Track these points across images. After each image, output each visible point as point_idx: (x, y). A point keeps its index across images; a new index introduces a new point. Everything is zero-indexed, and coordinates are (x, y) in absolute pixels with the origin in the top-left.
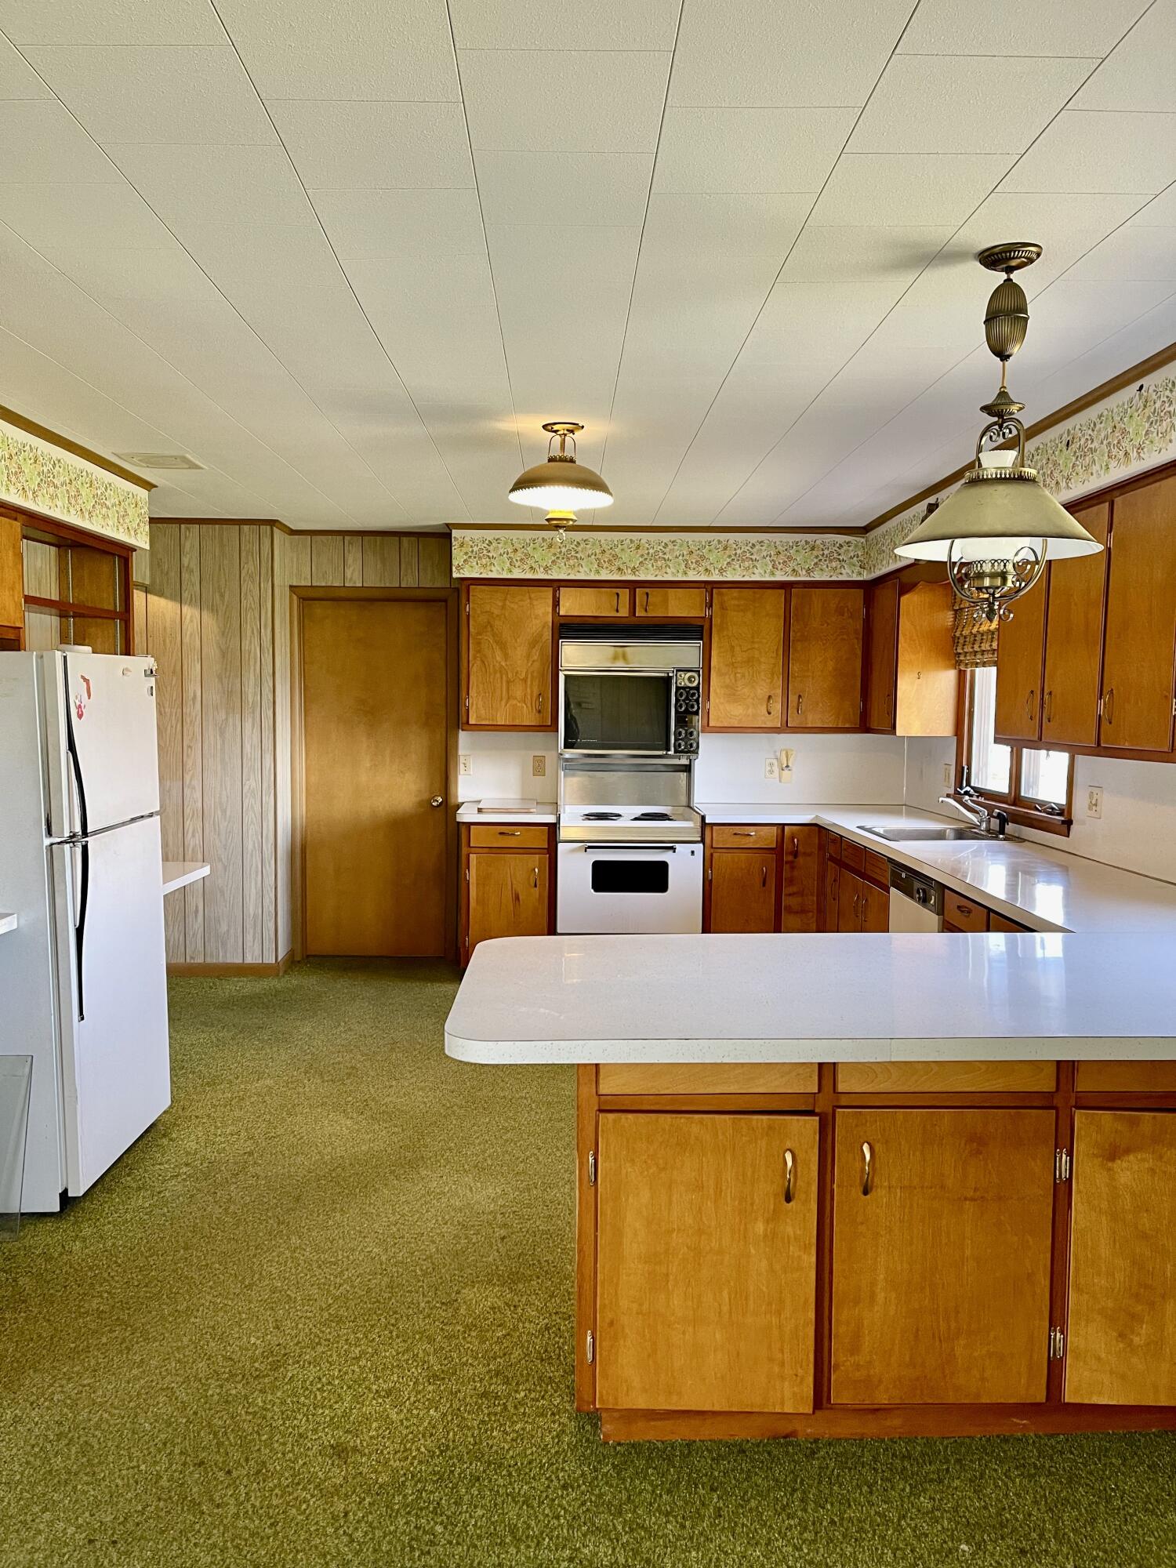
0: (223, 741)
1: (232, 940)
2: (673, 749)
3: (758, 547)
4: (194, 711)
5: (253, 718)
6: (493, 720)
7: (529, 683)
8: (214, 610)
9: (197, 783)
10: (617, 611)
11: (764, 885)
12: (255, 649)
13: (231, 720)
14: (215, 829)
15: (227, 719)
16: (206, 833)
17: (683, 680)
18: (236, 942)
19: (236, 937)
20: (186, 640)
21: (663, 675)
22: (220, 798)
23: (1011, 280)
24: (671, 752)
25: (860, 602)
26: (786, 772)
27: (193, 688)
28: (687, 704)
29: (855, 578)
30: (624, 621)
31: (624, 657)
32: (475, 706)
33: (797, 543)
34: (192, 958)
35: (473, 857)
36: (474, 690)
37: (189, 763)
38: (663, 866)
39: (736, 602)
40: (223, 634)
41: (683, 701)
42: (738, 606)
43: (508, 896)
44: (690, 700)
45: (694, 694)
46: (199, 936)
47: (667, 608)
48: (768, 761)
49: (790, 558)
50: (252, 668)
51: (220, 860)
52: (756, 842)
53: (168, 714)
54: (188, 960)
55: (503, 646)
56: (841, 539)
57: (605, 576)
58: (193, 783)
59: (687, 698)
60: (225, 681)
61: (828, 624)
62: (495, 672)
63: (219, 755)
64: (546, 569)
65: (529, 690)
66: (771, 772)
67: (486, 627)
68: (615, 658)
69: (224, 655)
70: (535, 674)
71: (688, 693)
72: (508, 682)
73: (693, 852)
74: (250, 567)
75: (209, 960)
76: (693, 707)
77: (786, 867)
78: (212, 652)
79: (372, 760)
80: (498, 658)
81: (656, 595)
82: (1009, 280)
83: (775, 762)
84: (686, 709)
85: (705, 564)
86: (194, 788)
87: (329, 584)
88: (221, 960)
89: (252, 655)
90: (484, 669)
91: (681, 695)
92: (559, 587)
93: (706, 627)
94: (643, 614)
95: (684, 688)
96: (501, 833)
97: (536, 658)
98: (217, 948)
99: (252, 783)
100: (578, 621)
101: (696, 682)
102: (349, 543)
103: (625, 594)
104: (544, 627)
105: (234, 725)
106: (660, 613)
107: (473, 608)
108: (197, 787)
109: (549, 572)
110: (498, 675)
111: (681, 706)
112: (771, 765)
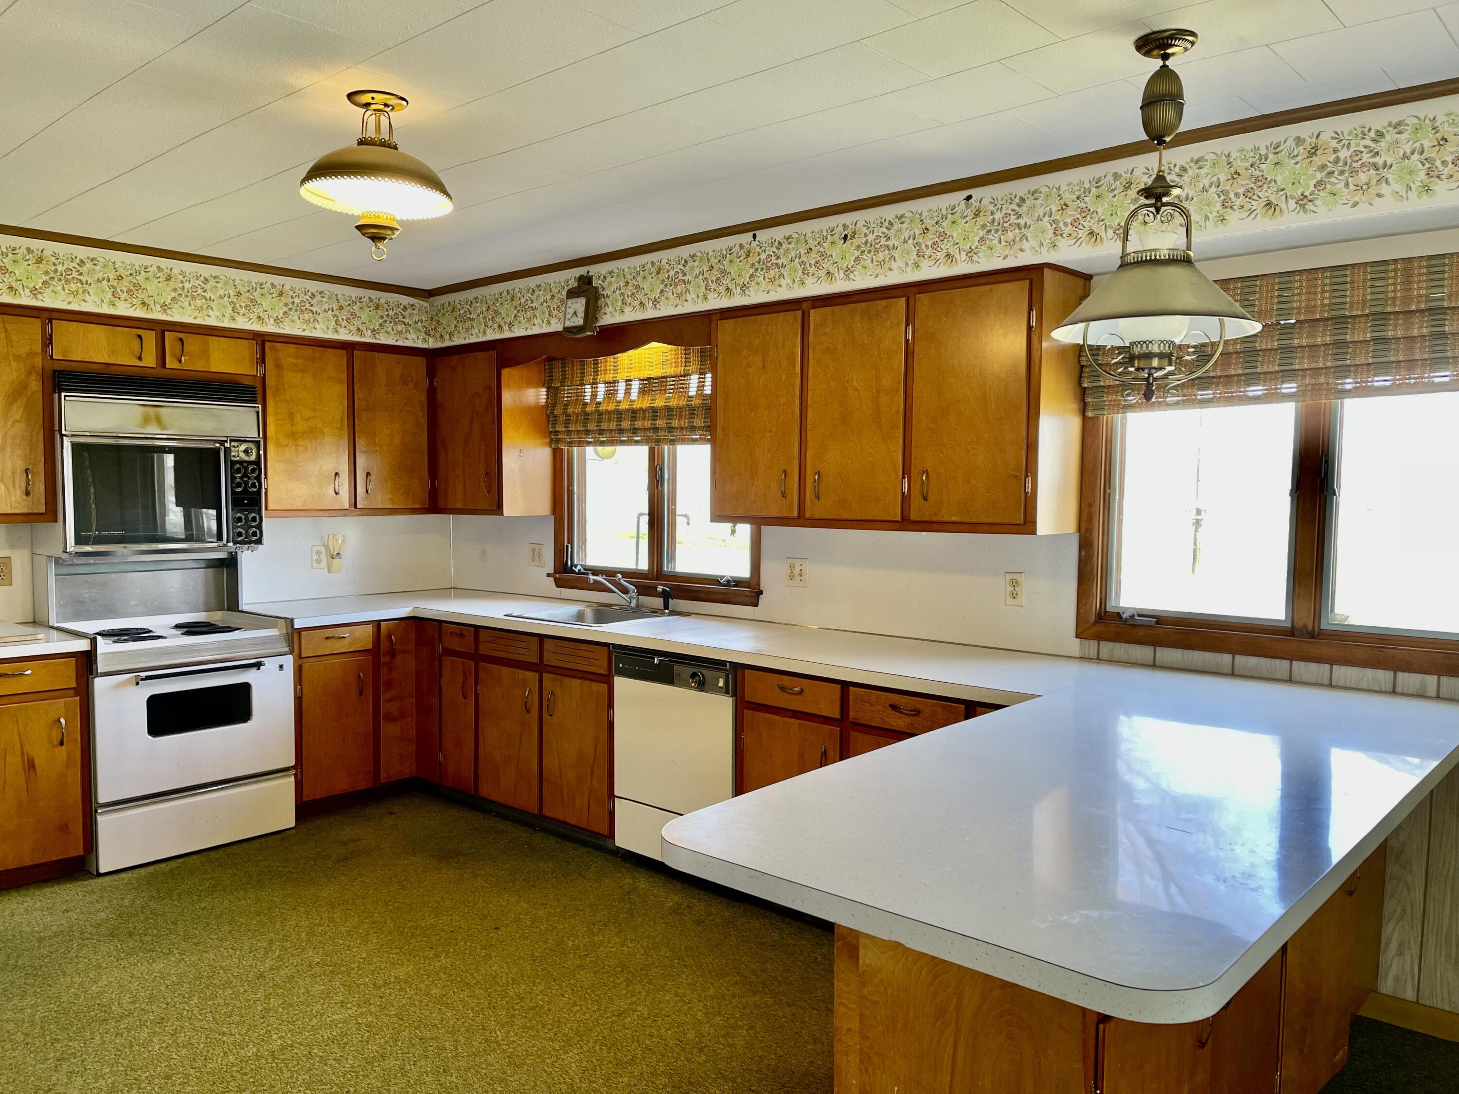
3: (318, 297)
11: (361, 694)
23: (1167, 66)
25: (424, 370)
26: (336, 561)
29: (420, 344)
30: (149, 371)
31: (159, 421)
33: (360, 299)
39: (293, 361)
42: (295, 365)
47: (208, 360)
48: (315, 549)
49: (354, 314)
52: (350, 644)
56: (405, 300)
57: (123, 309)
61: (393, 394)
66: (319, 561)
68: (146, 420)
77: (384, 670)
81: (193, 343)
82: (1164, 66)
83: (323, 549)
85: (257, 310)
92: (50, 321)
93: (259, 390)
100: (83, 367)
103: (150, 338)
106: (199, 366)
112: (318, 553)
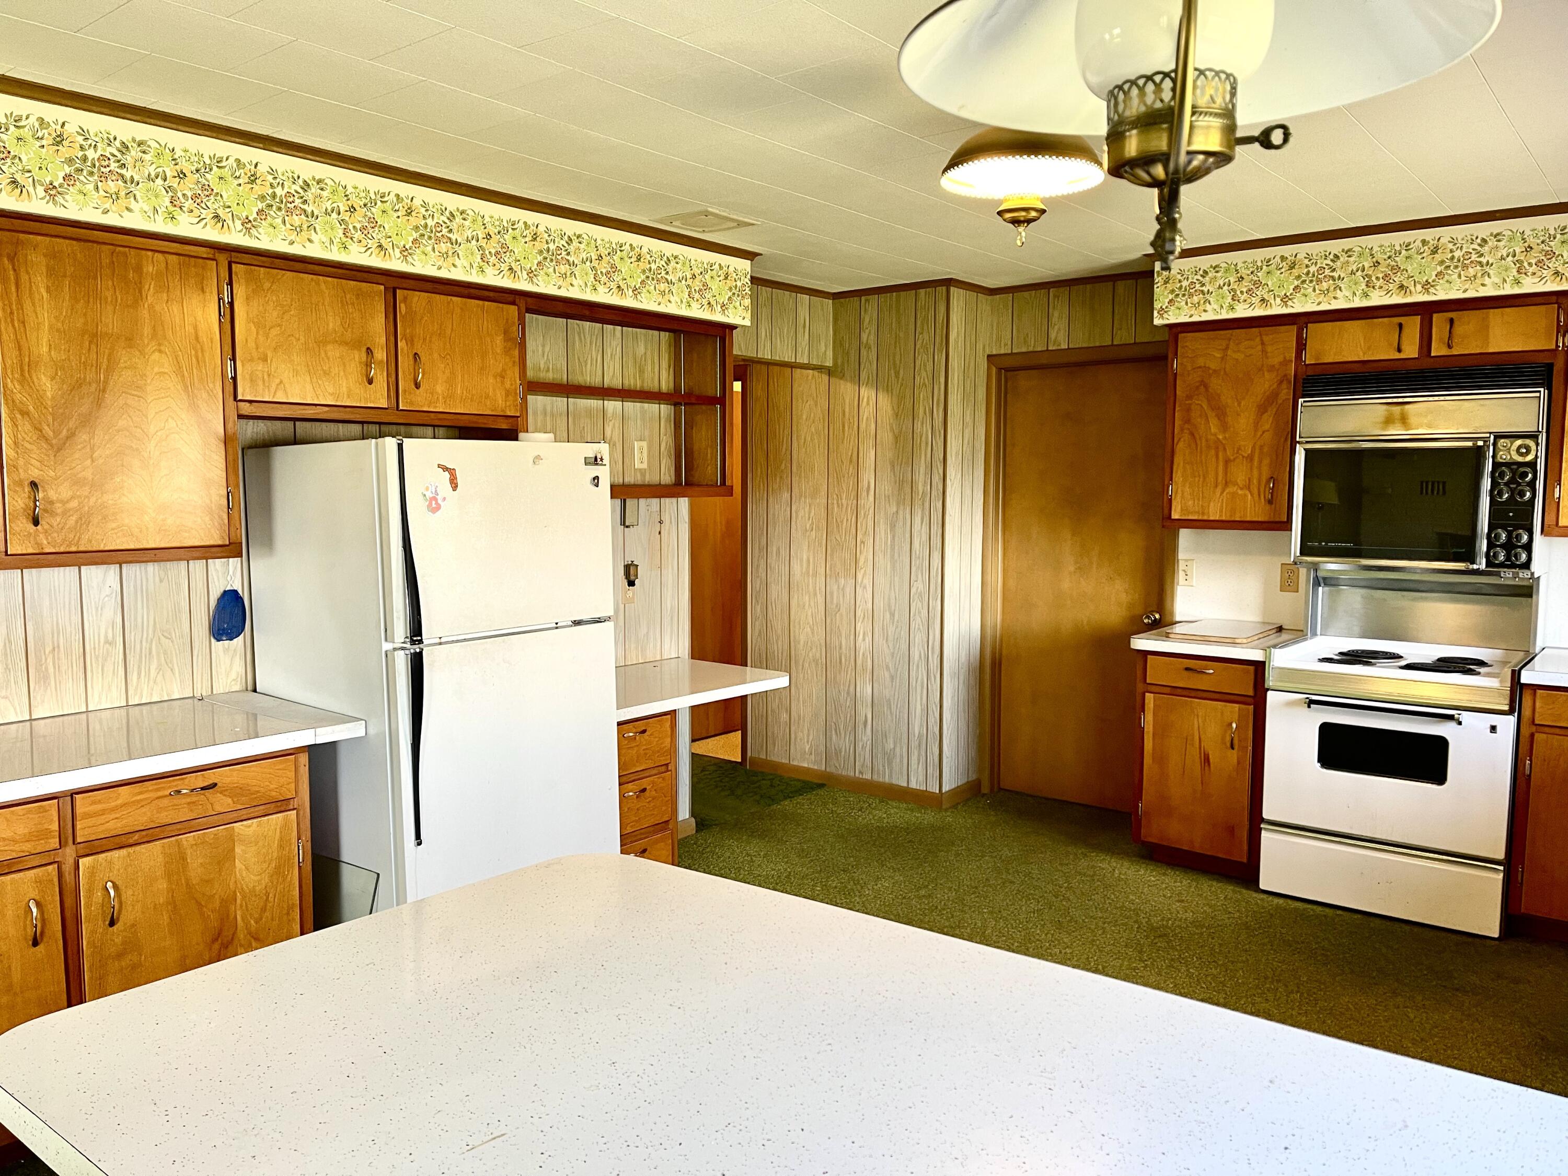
0: (894, 537)
1: (898, 760)
2: (1484, 561)
4: (867, 502)
5: (923, 510)
6: (1203, 514)
7: (1256, 463)
8: (888, 390)
9: (868, 582)
10: (1399, 350)
12: (927, 431)
13: (901, 512)
14: (884, 633)
15: (897, 512)
16: (876, 636)
17: (1510, 452)
18: (901, 761)
19: (902, 756)
20: (863, 426)
21: (1470, 444)
22: (889, 599)
24: (1482, 564)
27: (868, 477)
28: (1512, 491)
32: (1179, 495)
34: (861, 772)
35: (1149, 697)
36: (1179, 474)
37: (861, 563)
38: (1440, 744)
40: (897, 416)
41: (1506, 484)
43: (1194, 755)
44: (1519, 484)
45: (1526, 474)
46: (867, 750)
50: (923, 453)
51: (888, 668)
53: (845, 506)
54: (857, 775)
55: (1221, 413)
58: (865, 581)
59: (1512, 480)
60: (897, 468)
62: (1208, 447)
63: (889, 550)
64: (1285, 299)
65: (1255, 472)
67: (1197, 388)
69: (896, 438)
70: (1266, 449)
71: (1514, 472)
72: (1227, 462)
73: (1493, 729)
74: (925, 338)
75: (875, 778)
76: (1522, 494)
78: (886, 437)
79: (1076, 563)
80: (1213, 430)
84: (1511, 497)
86: (865, 587)
87: (1031, 349)
88: (887, 780)
89: (923, 439)
90: (1193, 446)
91: (1502, 475)
94: (1444, 351)
95: (1508, 465)
96: (1187, 669)
97: (1267, 427)
98: (884, 766)
99: (919, 586)
101: (1533, 453)
102: (1055, 296)
104: (1281, 382)
105: (905, 518)
107: (1182, 364)
108: (868, 586)
109: (1290, 303)
110: (1213, 452)
111: (1500, 494)
